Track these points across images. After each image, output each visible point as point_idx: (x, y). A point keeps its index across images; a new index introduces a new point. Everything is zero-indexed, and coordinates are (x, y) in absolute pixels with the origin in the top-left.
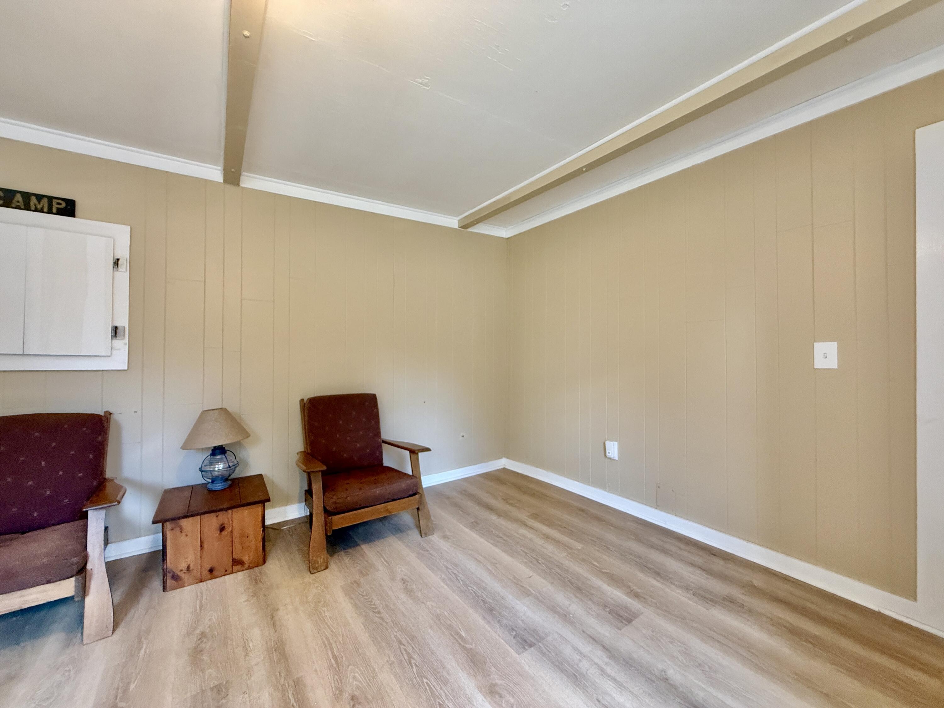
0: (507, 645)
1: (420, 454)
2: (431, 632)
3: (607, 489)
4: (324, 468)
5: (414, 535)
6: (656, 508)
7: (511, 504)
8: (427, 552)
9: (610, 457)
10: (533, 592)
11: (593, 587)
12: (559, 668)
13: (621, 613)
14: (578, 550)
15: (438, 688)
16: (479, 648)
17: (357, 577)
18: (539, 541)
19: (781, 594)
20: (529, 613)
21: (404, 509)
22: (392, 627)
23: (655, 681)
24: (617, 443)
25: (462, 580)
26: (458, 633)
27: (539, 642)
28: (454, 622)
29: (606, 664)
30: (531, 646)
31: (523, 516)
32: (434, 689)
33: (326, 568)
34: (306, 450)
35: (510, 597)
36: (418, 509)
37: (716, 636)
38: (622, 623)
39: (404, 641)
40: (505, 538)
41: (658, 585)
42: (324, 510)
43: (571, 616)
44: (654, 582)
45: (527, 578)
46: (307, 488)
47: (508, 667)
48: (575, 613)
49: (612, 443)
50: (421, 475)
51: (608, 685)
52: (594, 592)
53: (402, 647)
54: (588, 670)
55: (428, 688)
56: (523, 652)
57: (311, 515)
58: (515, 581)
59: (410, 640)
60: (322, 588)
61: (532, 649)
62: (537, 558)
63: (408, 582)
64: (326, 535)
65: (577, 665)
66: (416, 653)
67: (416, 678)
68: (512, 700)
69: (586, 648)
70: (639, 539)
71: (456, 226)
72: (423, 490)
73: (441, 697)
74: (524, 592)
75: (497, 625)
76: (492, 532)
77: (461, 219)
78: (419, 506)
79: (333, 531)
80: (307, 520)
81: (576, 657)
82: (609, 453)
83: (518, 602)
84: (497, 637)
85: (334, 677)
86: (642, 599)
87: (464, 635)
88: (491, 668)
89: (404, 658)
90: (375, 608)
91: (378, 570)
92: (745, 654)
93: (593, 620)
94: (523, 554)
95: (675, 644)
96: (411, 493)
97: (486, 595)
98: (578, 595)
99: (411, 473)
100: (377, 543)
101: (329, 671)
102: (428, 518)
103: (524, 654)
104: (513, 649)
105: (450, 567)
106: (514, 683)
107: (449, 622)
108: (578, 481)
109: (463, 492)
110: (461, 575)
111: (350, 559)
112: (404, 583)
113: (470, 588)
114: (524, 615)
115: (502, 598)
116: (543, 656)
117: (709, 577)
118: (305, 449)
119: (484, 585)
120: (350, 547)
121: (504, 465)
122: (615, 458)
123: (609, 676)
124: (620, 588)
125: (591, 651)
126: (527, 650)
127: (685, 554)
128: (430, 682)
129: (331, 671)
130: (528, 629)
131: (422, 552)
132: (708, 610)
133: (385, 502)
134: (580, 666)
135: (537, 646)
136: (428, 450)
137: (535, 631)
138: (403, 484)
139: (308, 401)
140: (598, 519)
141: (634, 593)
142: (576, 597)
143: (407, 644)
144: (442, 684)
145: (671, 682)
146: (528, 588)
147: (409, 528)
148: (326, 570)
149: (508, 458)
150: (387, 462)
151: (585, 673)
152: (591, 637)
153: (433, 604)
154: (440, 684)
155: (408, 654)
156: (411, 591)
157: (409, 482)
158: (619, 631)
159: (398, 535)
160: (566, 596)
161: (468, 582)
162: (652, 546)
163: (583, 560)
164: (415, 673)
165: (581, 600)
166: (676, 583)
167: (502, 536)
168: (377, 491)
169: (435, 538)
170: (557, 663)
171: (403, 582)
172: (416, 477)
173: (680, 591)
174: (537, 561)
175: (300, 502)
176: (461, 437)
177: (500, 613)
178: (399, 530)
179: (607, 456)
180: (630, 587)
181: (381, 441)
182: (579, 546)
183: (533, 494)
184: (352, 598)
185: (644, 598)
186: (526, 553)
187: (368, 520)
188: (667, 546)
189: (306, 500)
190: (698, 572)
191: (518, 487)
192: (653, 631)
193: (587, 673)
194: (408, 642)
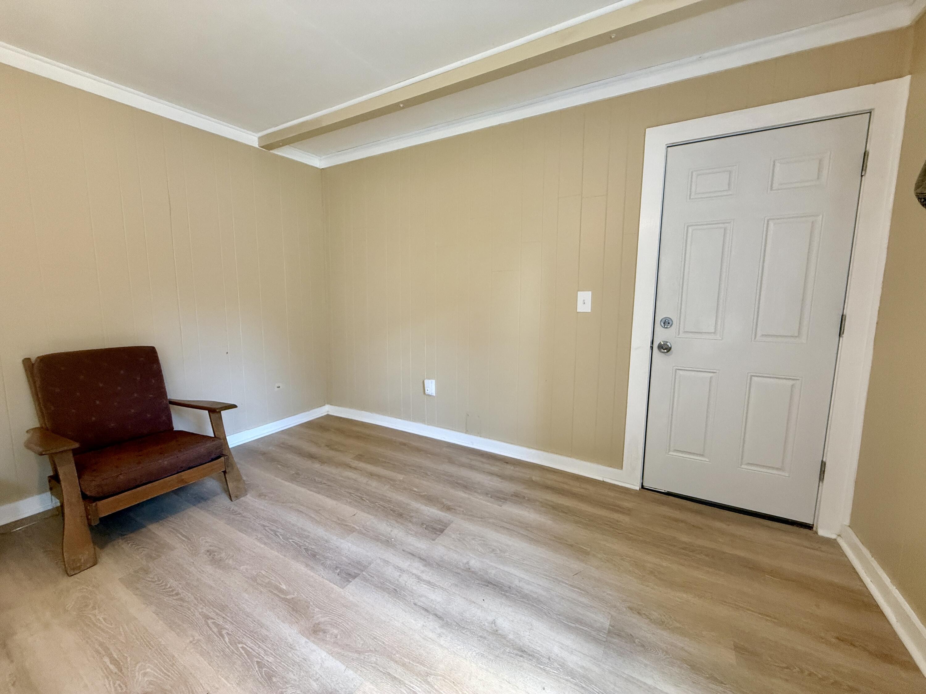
0: (331, 584)
1: (223, 413)
2: (246, 596)
3: (426, 422)
4: (76, 445)
5: (223, 500)
6: (466, 433)
7: (336, 450)
8: (239, 516)
9: (429, 394)
10: (357, 528)
11: (412, 510)
12: (381, 588)
13: (436, 526)
14: (400, 481)
15: (256, 648)
16: (301, 595)
17: (144, 563)
18: (363, 480)
19: (549, 483)
20: (354, 548)
21: (205, 475)
22: (195, 604)
23: (461, 573)
24: (434, 381)
25: (281, 535)
26: (277, 588)
27: (363, 571)
28: (273, 578)
29: (423, 572)
30: (354, 577)
31: (348, 459)
32: (251, 650)
33: (95, 564)
34: (44, 425)
35: (335, 538)
36: (225, 472)
37: (505, 525)
38: (436, 534)
39: (212, 615)
40: (329, 483)
41: (466, 496)
42: (82, 497)
43: (393, 540)
44: (461, 494)
45: (351, 516)
46: (51, 474)
47: (332, 603)
48: (396, 537)
49: (430, 381)
50: (226, 435)
51: (423, 589)
52: (413, 515)
53: (210, 622)
54: (406, 582)
55: (243, 652)
56: (347, 584)
57: (62, 506)
58: (339, 522)
59: (220, 611)
60: (90, 588)
61: (357, 579)
62: (362, 496)
63: (216, 552)
64: (90, 525)
65: (398, 580)
66: (228, 622)
67: (228, 647)
68: (336, 631)
69: (405, 564)
70: (451, 461)
71: (256, 145)
72: (230, 451)
73: (260, 655)
74: (348, 530)
75: (321, 568)
76: (315, 480)
77: (262, 137)
78: (226, 469)
79: (101, 519)
80: (57, 513)
81: (397, 574)
82: (428, 390)
83: (342, 541)
84: (321, 579)
85: (114, 684)
86: (453, 510)
87: (284, 588)
88: (314, 610)
89: (213, 631)
90: (173, 591)
91: (173, 549)
92: (524, 533)
93: (412, 538)
94: (348, 495)
95: (477, 540)
96: (213, 456)
97: (309, 543)
98: (399, 520)
99: (213, 436)
100: (171, 519)
101: (106, 680)
102: (239, 479)
103: (348, 586)
104: (337, 586)
105: (268, 525)
106: (338, 615)
107: (267, 580)
108: (401, 419)
109: (282, 445)
110: (280, 530)
111: (132, 545)
112: (210, 555)
113: (291, 540)
114: (349, 551)
115: (326, 541)
116: (366, 582)
117: (502, 481)
118: (41, 425)
119: (306, 533)
120: (132, 532)
121: (328, 412)
122: (432, 395)
123: (424, 581)
124: (435, 505)
125: (410, 565)
126: (351, 582)
127: (486, 466)
128: (246, 645)
129: (110, 679)
130: (352, 563)
131: (232, 516)
132: (501, 506)
133: (178, 473)
134: (400, 580)
135: (360, 576)
136: (234, 406)
137: (359, 563)
138: (202, 449)
139: (39, 360)
140: (418, 450)
141: (446, 506)
142: (397, 522)
143: (215, 618)
144: (260, 642)
145: (473, 570)
146: (353, 525)
147: (215, 494)
148: (95, 567)
149: (331, 405)
150: (179, 425)
151: (404, 585)
152: (410, 553)
153: (248, 567)
154: (257, 643)
155: (217, 625)
156: (220, 560)
157: (209, 445)
158: (433, 542)
159: (199, 505)
160: (389, 524)
161: (288, 535)
162: (462, 465)
163: (405, 489)
164: (227, 642)
165: (402, 524)
166: (479, 491)
167: (326, 482)
168: (165, 462)
169: (249, 499)
170: (380, 585)
171: (208, 553)
172: (219, 438)
173: (481, 497)
174: (361, 498)
175: (41, 491)
176: (276, 388)
177: (323, 556)
178: (202, 498)
179: (426, 393)
180: (443, 503)
181: (168, 402)
182: (401, 477)
183: (359, 437)
184: (137, 589)
185: (455, 509)
186: (350, 493)
187: (158, 495)
188: (473, 463)
189: (51, 489)
190: (495, 478)
191: (340, 431)
192: (460, 534)
193: (406, 585)
194: (217, 614)
